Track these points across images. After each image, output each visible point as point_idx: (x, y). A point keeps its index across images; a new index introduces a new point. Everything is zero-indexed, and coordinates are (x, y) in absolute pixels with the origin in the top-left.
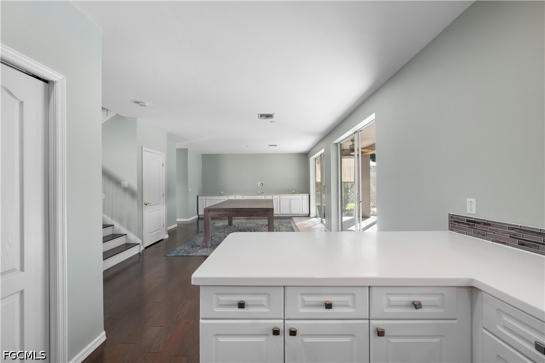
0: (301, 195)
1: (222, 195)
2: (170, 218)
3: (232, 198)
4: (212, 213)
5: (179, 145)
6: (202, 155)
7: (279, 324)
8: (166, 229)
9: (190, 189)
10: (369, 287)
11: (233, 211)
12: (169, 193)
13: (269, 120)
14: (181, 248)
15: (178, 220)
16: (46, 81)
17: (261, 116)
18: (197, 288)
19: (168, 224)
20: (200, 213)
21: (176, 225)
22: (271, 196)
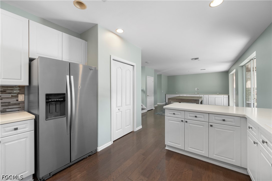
0: (223, 95)
1: (177, 94)
2: (155, 102)
3: (182, 95)
4: (171, 100)
5: (158, 73)
6: (168, 76)
7: (183, 120)
8: (154, 106)
9: (163, 91)
10: (209, 113)
11: (180, 100)
12: (155, 93)
13: (197, 60)
14: (159, 112)
15: (158, 104)
16: (133, 66)
17: (192, 59)
18: (165, 109)
19: (155, 104)
20: (166, 102)
21: (157, 105)
22: (203, 95)
